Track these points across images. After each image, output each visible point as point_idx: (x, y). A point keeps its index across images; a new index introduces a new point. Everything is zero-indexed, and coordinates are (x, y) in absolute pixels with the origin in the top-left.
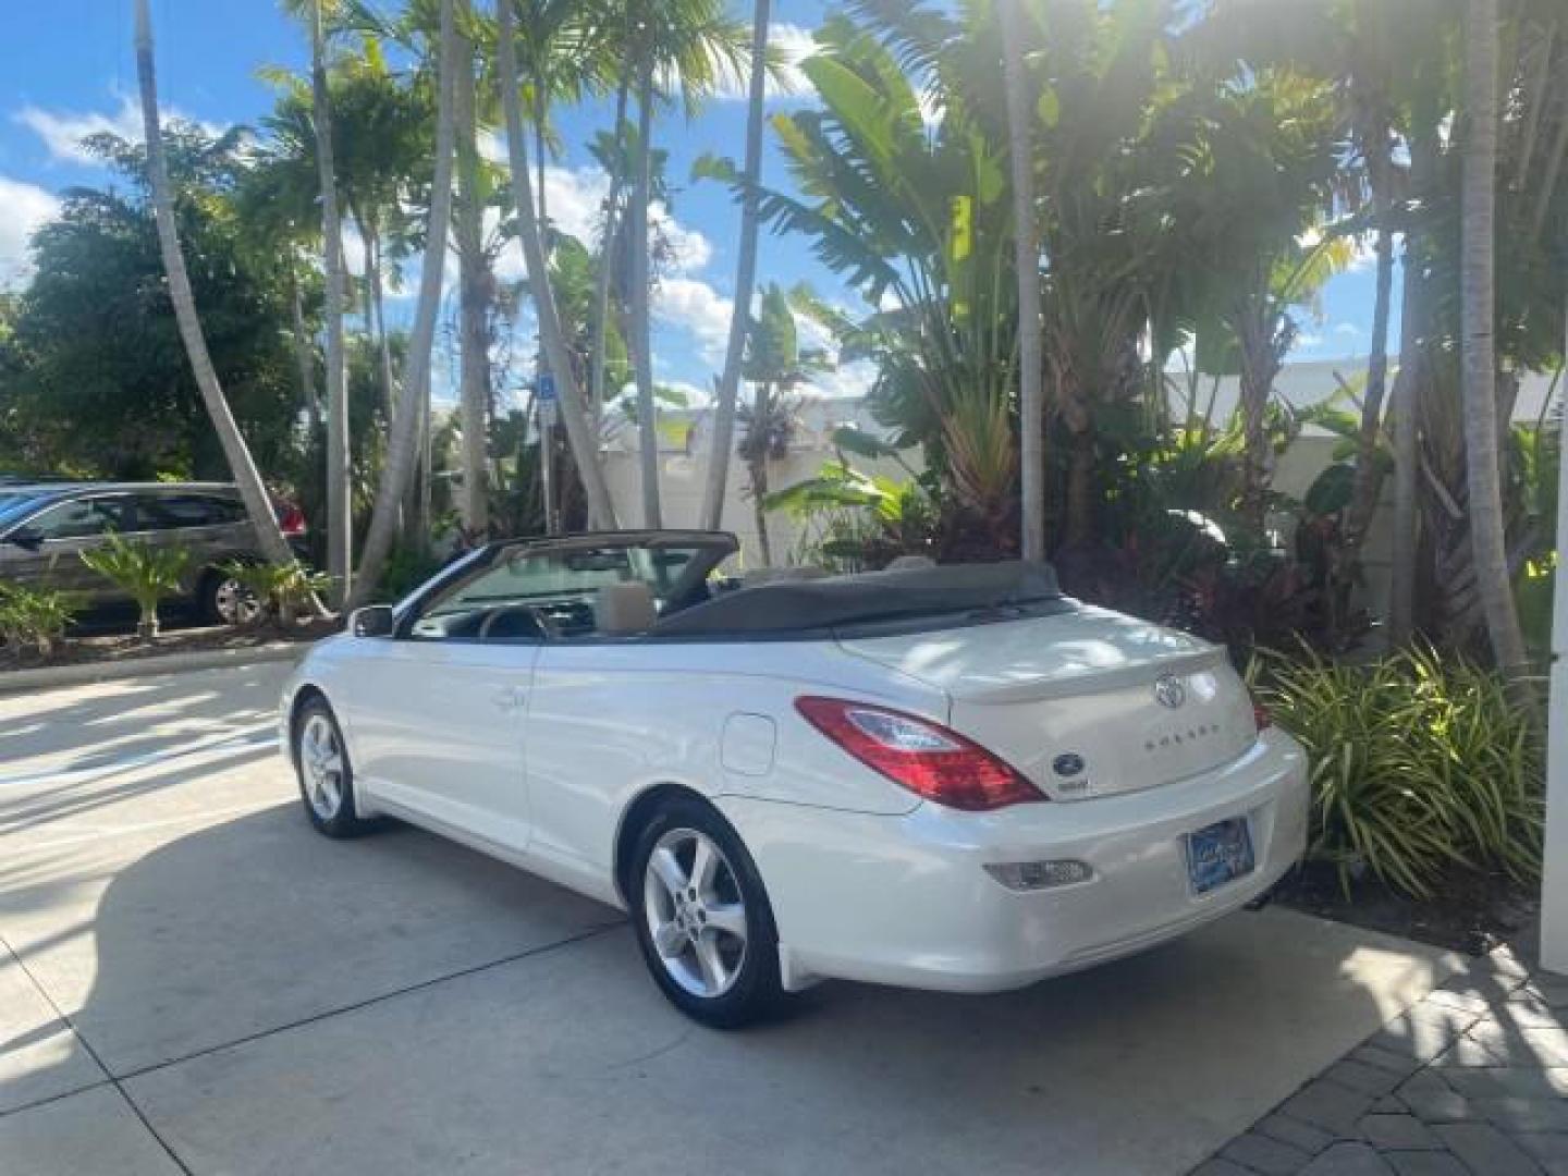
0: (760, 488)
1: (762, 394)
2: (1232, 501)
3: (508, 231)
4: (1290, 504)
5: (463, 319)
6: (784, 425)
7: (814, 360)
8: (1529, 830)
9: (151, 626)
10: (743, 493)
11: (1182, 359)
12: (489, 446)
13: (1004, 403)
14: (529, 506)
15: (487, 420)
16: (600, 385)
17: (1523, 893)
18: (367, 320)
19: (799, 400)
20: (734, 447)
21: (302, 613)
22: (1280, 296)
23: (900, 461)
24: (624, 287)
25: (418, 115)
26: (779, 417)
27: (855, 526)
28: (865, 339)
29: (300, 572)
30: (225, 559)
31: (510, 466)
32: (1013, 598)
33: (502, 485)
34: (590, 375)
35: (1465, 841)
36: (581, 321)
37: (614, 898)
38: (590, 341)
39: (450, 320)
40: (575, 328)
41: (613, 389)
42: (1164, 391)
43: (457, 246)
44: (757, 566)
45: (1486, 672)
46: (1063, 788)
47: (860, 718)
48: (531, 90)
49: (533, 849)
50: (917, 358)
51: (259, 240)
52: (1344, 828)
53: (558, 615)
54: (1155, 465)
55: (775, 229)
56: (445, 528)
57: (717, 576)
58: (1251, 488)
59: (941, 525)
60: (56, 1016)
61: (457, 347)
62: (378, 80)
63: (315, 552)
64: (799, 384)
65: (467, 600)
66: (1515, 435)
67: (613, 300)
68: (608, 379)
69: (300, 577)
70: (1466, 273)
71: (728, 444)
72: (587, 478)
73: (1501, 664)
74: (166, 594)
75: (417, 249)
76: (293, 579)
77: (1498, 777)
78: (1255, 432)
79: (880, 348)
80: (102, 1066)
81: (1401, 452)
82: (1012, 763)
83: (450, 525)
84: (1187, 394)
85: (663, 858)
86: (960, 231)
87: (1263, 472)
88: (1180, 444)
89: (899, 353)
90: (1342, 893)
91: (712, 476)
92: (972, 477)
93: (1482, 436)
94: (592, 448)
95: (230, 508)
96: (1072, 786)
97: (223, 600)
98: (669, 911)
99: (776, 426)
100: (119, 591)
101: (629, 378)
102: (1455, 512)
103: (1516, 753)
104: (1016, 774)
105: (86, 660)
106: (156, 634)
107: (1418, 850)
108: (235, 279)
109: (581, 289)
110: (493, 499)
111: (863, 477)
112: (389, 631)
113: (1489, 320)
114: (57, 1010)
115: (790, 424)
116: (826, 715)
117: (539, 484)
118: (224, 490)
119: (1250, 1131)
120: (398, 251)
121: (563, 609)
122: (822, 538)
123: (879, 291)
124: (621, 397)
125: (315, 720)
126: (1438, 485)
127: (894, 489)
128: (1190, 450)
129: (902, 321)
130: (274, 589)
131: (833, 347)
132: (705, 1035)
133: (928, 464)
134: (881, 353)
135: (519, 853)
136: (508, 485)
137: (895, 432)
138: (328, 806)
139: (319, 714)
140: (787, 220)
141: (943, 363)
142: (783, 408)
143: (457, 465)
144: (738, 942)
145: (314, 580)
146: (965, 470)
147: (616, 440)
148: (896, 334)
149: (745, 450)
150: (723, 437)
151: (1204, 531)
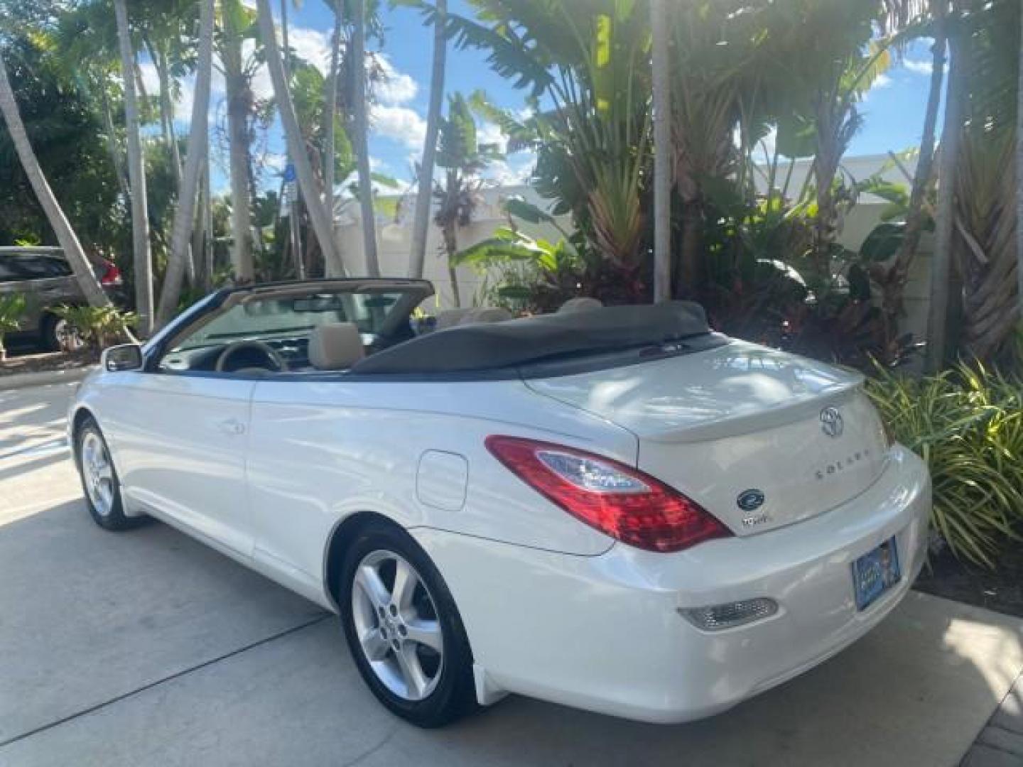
0: (451, 248)
1: (451, 177)
2: (802, 253)
3: (260, 57)
4: (848, 254)
6: (468, 200)
7: (490, 151)
10: (440, 251)
11: (764, 149)
12: (252, 218)
13: (634, 180)
14: (283, 263)
15: (250, 198)
16: (331, 171)
18: (163, 127)
20: (432, 216)
22: (846, 95)
23: (555, 224)
24: (347, 99)
26: (465, 194)
27: (521, 276)
28: (527, 133)
29: (114, 312)
31: (269, 231)
32: (676, 336)
33: (264, 246)
34: (324, 164)
36: (317, 124)
37: (326, 602)
38: (323, 139)
39: (219, 124)
40: (312, 129)
41: (340, 177)
43: (222, 67)
44: (450, 307)
46: (746, 523)
47: (547, 458)
50: (566, 147)
53: (286, 348)
54: (746, 226)
55: (456, 46)
56: (223, 280)
57: (419, 313)
58: (819, 242)
59: (588, 273)
61: (227, 145)
63: (126, 299)
64: (478, 170)
65: (212, 337)
67: (340, 109)
68: (337, 167)
69: (114, 316)
71: (427, 214)
72: (324, 241)
74: (11, 330)
75: (192, 71)
76: (108, 318)
78: (826, 199)
79: (538, 140)
81: (940, 211)
82: (691, 497)
85: (368, 573)
86: (601, 44)
87: (830, 229)
88: (763, 209)
89: (552, 144)
91: (416, 239)
92: (609, 235)
94: (326, 219)
95: (59, 266)
96: (755, 521)
97: (59, 333)
99: (462, 200)
101: (353, 168)
102: (983, 259)
106: (4, 359)
107: (980, 529)
108: (63, 96)
109: (316, 100)
110: (258, 258)
111: (528, 238)
112: (139, 366)
115: (473, 201)
117: (290, 246)
118: (53, 252)
120: (178, 71)
121: (291, 344)
122: (498, 284)
123: (538, 91)
124: (348, 182)
125: (90, 436)
126: (969, 238)
127: (551, 247)
128: (770, 216)
129: (556, 119)
130: (94, 325)
131: (503, 141)
132: (408, 734)
133: (577, 227)
134: (539, 143)
135: (248, 557)
136: (268, 247)
137: (553, 202)
138: (104, 504)
139: (92, 431)
140: (466, 37)
141: (588, 147)
142: (468, 188)
143: (231, 232)
144: (437, 656)
145: (123, 319)
146: (605, 231)
147: (345, 213)
148: (550, 128)
149: (440, 219)
150: (423, 209)
151: (787, 275)
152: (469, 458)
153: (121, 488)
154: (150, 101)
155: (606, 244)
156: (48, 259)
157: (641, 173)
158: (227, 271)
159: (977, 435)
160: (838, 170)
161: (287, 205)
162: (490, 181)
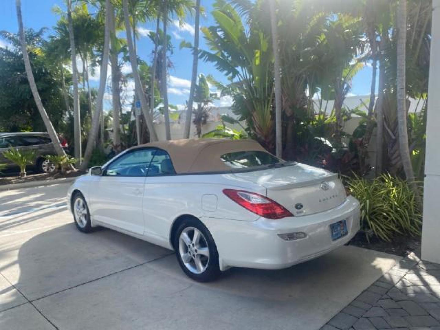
0: (199, 133)
1: (199, 106)
2: (332, 135)
3: (126, 59)
4: (348, 135)
5: (113, 85)
6: (206, 115)
7: (214, 96)
8: (415, 223)
9: (24, 174)
10: (195, 134)
11: (317, 96)
12: (120, 121)
13: (269, 109)
14: (132, 138)
15: (120, 114)
16: (153, 103)
17: (415, 240)
18: (84, 85)
19: (209, 108)
20: (192, 121)
21: (68, 169)
22: (345, 78)
23: (240, 124)
24: (159, 75)
25: (98, 26)
26: (204, 112)
28: (228, 90)
29: (67, 158)
30: (45, 154)
31: (127, 127)
33: (124, 132)
34: (150, 101)
35: (399, 227)
36: (147, 85)
38: (150, 91)
39: (109, 85)
40: (145, 87)
41: (156, 105)
42: (313, 105)
43: (111, 63)
45: (404, 180)
46: (298, 213)
47: (241, 194)
48: (132, 19)
49: (145, 234)
50: (243, 95)
51: (52, 62)
52: (367, 223)
54: (311, 125)
55: (204, 60)
56: (108, 145)
58: (337, 131)
60: (10, 285)
62: (86, 15)
63: (71, 152)
64: (209, 103)
66: (410, 116)
67: (156, 79)
68: (155, 102)
70: (398, 71)
72: (150, 130)
73: (407, 178)
74: (28, 165)
75: (99, 65)
76: (65, 160)
77: (407, 209)
78: (339, 116)
80: (26, 298)
81: (378, 120)
82: (284, 206)
84: (319, 105)
85: (184, 235)
87: (341, 127)
88: (317, 119)
89: (238, 94)
90: (367, 242)
91: (186, 129)
92: (260, 129)
93: (402, 116)
94: (151, 121)
95: (47, 139)
96: (300, 212)
97: (44, 166)
98: (186, 250)
99: (204, 115)
100: (14, 164)
101: (161, 101)
102: (393, 137)
103: (412, 202)
104: (285, 209)
105: (5, 184)
106: (25, 176)
107: (387, 229)
108: (44, 73)
109: (147, 76)
110: (122, 137)
111: (229, 129)
112: (101, 174)
113: (404, 84)
114: (11, 283)
115: (208, 114)
116: (232, 194)
117: (135, 132)
118: (44, 134)
119: (349, 305)
120: (94, 65)
123: (233, 77)
124: (158, 107)
125: (78, 199)
126: (389, 130)
127: (238, 132)
128: (320, 121)
129: (239, 85)
130: (60, 162)
131: (219, 93)
133: (248, 125)
134: (233, 94)
135: (141, 235)
136: (126, 132)
137: (239, 116)
138: (83, 224)
140: (207, 58)
141: (252, 97)
142: (205, 110)
143: (111, 126)
144: (207, 258)
145: (71, 160)
146: (259, 127)
147: (157, 119)
148: (237, 89)
149: (195, 122)
150: (189, 118)
151: (325, 143)
152: (218, 196)
155: (259, 132)
156: (41, 137)
157: (272, 106)
158: (109, 142)
159: (387, 197)
160: (343, 105)
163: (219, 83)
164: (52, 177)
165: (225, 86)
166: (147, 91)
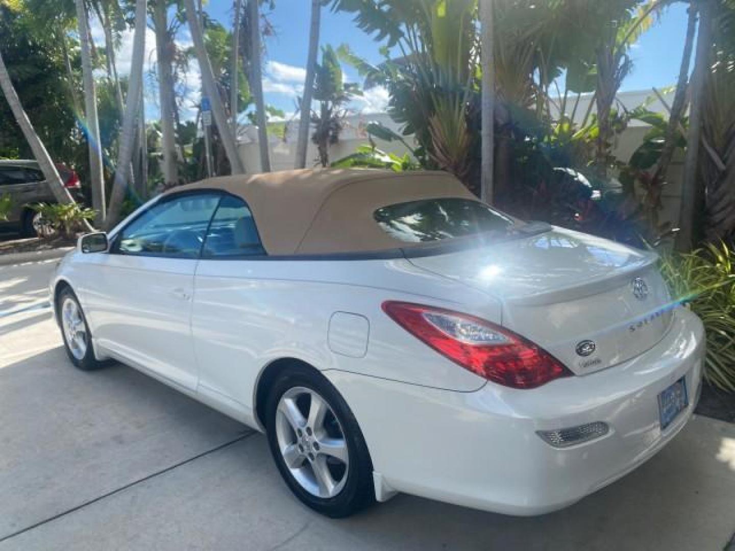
0: (324, 160)
1: (324, 108)
3: (182, 18)
4: (619, 164)
5: (159, 68)
6: (337, 125)
7: (352, 88)
10: (315, 163)
12: (177, 138)
13: (463, 109)
15: (175, 127)
16: (235, 105)
18: (108, 72)
20: (310, 137)
21: (79, 231)
23: (403, 142)
24: (246, 50)
26: (334, 120)
28: (380, 74)
29: (76, 208)
30: (35, 202)
31: (189, 149)
33: (185, 160)
34: (230, 98)
36: (224, 68)
38: (229, 80)
40: (220, 72)
41: (242, 107)
43: (153, 26)
50: (411, 84)
51: (41, 23)
54: (545, 143)
55: (332, 9)
56: (156, 184)
58: (599, 155)
63: (86, 198)
64: (343, 102)
67: (240, 57)
68: (239, 100)
69: (77, 211)
71: (307, 135)
72: (230, 155)
75: (131, 27)
76: (72, 212)
78: (605, 123)
79: (389, 80)
81: (690, 131)
83: (159, 182)
85: (289, 404)
87: (608, 145)
88: (557, 130)
89: (400, 82)
91: (299, 154)
92: (445, 150)
94: (232, 138)
95: (35, 174)
96: (588, 364)
97: (36, 224)
99: (332, 125)
101: (251, 101)
102: (722, 167)
108: (31, 48)
109: (223, 51)
110: (181, 168)
111: (383, 153)
115: (340, 124)
117: (205, 158)
118: (30, 164)
121: (215, 231)
123: (392, 43)
124: (247, 112)
125: (68, 301)
126: (711, 152)
127: (400, 159)
128: (563, 136)
129: (401, 63)
130: (62, 217)
131: (362, 80)
132: (320, 523)
133: (420, 143)
134: (389, 82)
135: (193, 391)
136: (188, 160)
137: (403, 125)
138: (79, 351)
139: (69, 297)
140: (337, 4)
142: (336, 115)
143: (161, 148)
144: (342, 465)
145: (84, 213)
146: (441, 146)
147: (245, 135)
148: (398, 71)
149: (316, 139)
150: (304, 132)
151: (576, 179)
152: (369, 318)
153: (93, 340)
154: (97, 51)
155: (442, 157)
156: (27, 169)
157: (468, 104)
158: (158, 178)
159: (723, 296)
160: (614, 101)
161: (203, 129)
162: (352, 111)
163: (361, 61)
164: (49, 244)
165: (374, 66)
166: (225, 80)
